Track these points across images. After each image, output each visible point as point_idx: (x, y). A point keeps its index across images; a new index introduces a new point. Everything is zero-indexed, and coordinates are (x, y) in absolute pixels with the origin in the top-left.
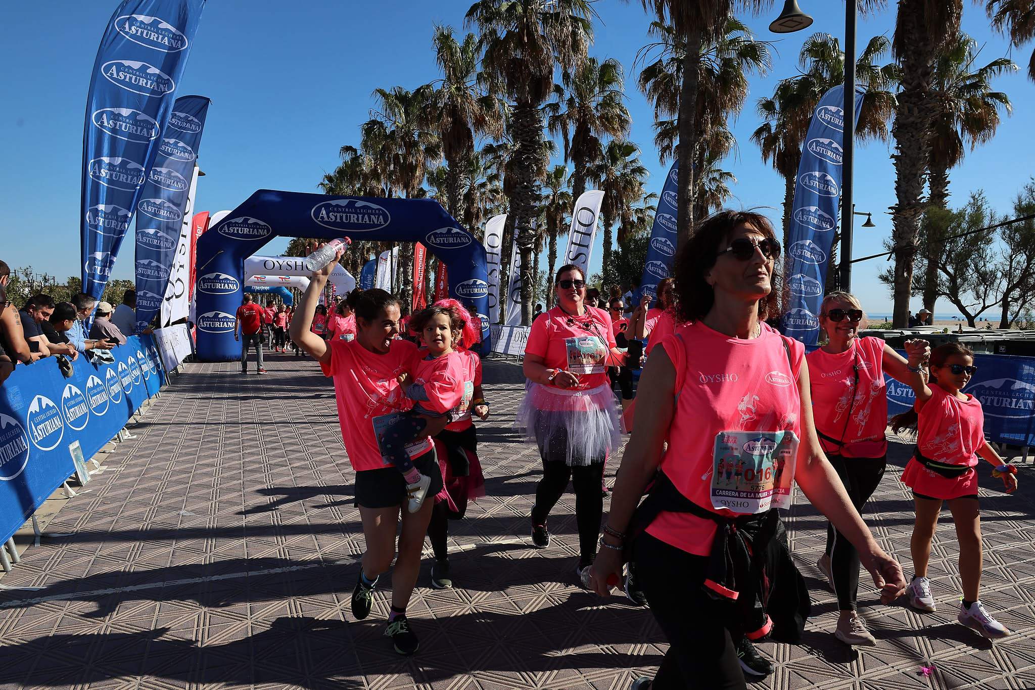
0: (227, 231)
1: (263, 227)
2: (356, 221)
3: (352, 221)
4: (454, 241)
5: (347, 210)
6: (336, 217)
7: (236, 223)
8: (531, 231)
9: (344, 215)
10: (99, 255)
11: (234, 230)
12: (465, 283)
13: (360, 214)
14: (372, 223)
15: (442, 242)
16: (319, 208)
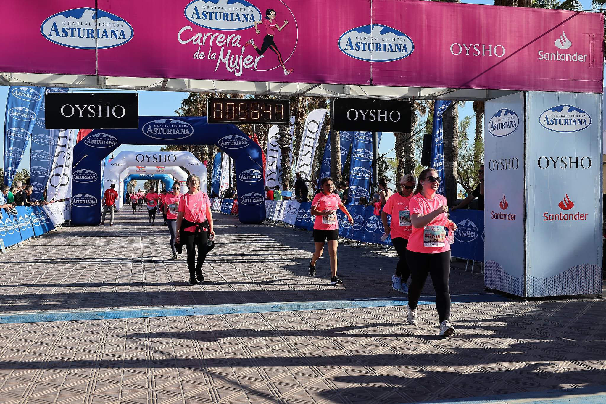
0: (90, 143)
1: (112, 140)
2: (171, 133)
3: (168, 133)
4: (237, 143)
5: (165, 126)
6: (158, 131)
7: (95, 137)
8: (287, 136)
9: (163, 129)
10: (10, 169)
11: (94, 142)
12: (245, 172)
13: (174, 128)
14: (181, 134)
15: (229, 145)
16: (147, 126)
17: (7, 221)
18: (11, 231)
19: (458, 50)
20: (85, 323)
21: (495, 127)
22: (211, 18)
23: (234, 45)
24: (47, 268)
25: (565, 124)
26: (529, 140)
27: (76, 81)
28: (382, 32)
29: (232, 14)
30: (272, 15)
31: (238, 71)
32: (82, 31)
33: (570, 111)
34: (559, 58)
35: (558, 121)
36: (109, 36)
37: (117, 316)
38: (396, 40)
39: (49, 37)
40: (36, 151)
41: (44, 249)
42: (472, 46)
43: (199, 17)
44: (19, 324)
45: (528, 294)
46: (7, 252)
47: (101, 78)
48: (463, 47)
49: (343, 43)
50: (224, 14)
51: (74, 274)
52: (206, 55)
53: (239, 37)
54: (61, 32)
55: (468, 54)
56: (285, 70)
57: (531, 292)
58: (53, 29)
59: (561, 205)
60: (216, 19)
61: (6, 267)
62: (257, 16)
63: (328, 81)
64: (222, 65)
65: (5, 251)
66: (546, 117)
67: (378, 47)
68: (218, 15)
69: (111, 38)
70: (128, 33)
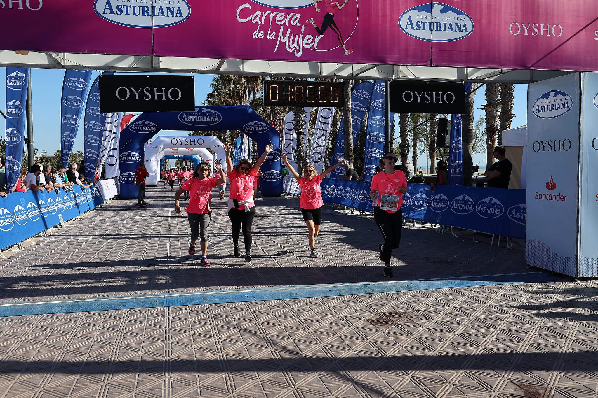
0: (134, 129)
1: (153, 126)
2: (203, 120)
3: (201, 120)
4: (258, 129)
5: (198, 114)
6: (192, 118)
7: (139, 124)
8: (301, 122)
9: (196, 117)
11: (138, 128)
13: (205, 116)
14: (211, 121)
15: (252, 130)
16: (182, 115)
17: (65, 198)
18: (69, 207)
19: (517, 30)
20: (146, 312)
21: (541, 109)
23: (293, 24)
24: (103, 243)
26: (584, 121)
27: (131, 64)
28: (443, 11)
31: (298, 51)
32: (137, 8)
36: (166, 14)
37: (177, 303)
38: (456, 19)
39: (103, 15)
40: (88, 136)
41: (98, 223)
42: (531, 26)
44: (78, 314)
45: (580, 275)
46: (66, 226)
47: (155, 60)
48: (522, 27)
49: (404, 22)
51: (127, 250)
52: (266, 34)
53: (298, 15)
54: (115, 10)
55: (526, 34)
56: (345, 50)
57: (583, 273)
58: (107, 7)
61: (65, 243)
63: (388, 61)
64: (282, 44)
65: (64, 225)
67: (438, 27)
69: (168, 16)
70: (185, 11)
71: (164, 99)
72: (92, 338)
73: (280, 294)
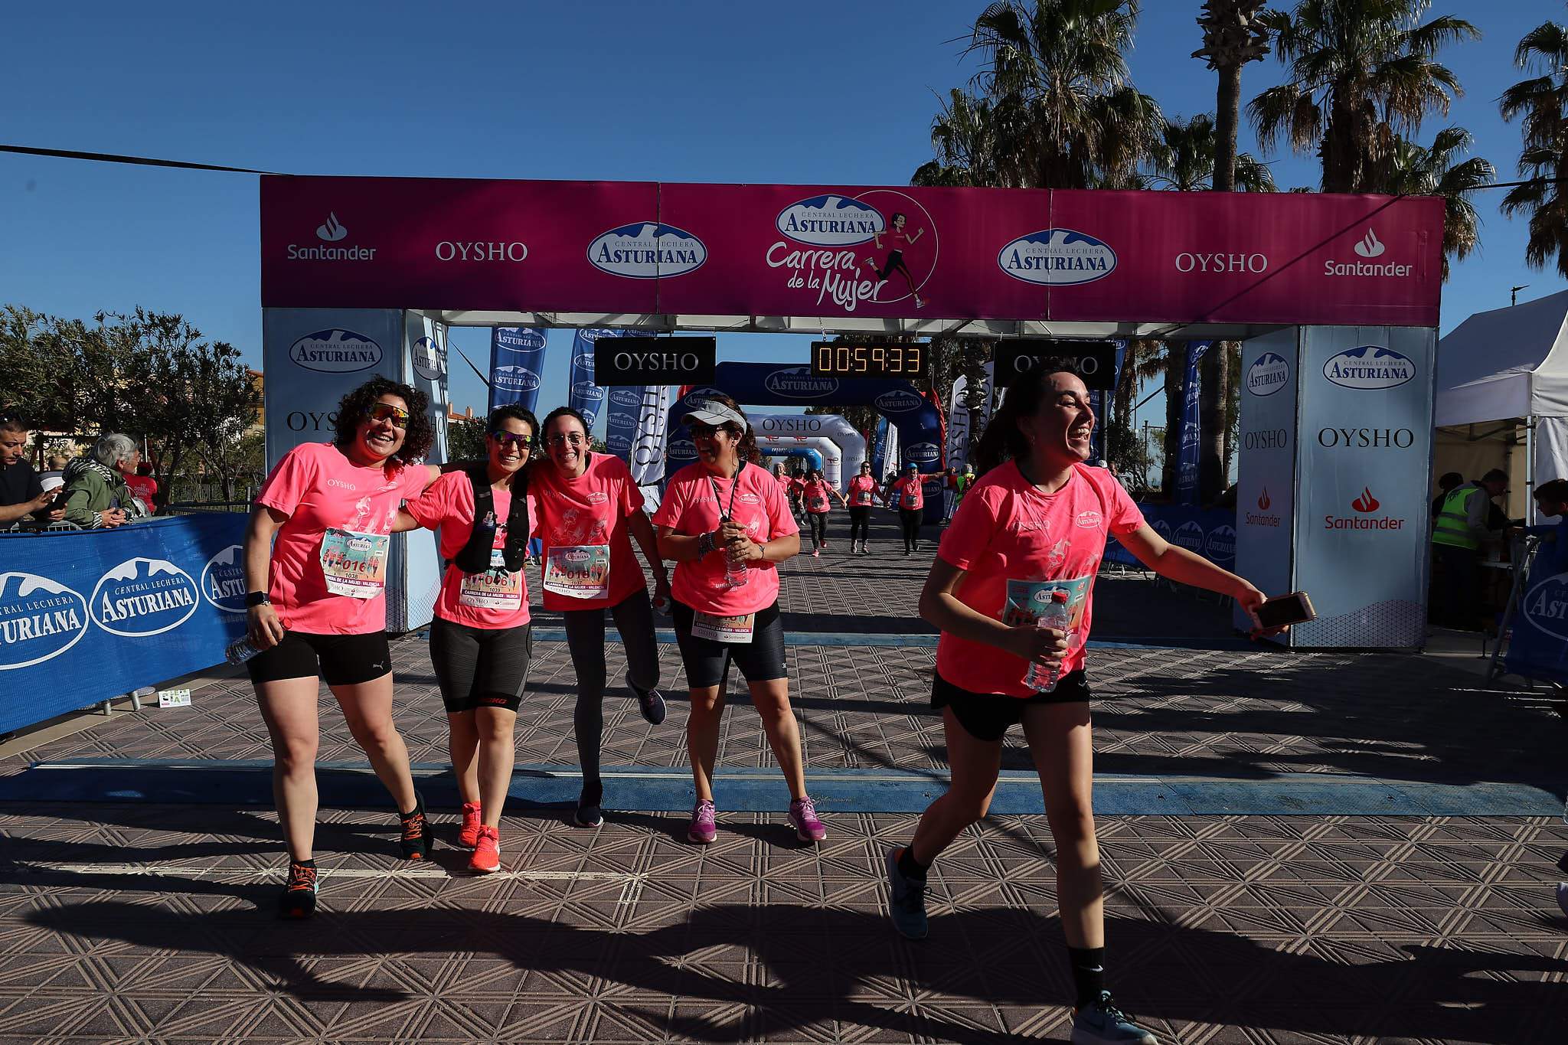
0: (692, 402)
2: (806, 389)
3: (802, 388)
4: (902, 404)
5: (798, 378)
6: (787, 385)
7: (699, 394)
8: (979, 392)
9: (799, 383)
11: (697, 401)
12: (914, 446)
14: (821, 389)
15: (890, 406)
16: (773, 377)
19: (1188, 264)
21: (1255, 381)
22: (813, 230)
23: (844, 267)
25: (1369, 377)
27: (638, 321)
28: (1067, 241)
29: (843, 223)
30: (900, 222)
31: (850, 303)
33: (1377, 355)
34: (1361, 271)
35: (1356, 373)
36: (675, 260)
38: (1088, 251)
39: (598, 264)
40: (615, 414)
42: (1212, 258)
43: (796, 229)
47: (669, 316)
48: (1197, 259)
49: (1006, 259)
50: (831, 223)
52: (806, 281)
53: (852, 255)
54: (612, 257)
55: (1204, 269)
56: (918, 301)
57: (1298, 640)
58: (603, 253)
59: (1357, 505)
60: (821, 230)
62: (879, 224)
63: (984, 313)
64: (828, 295)
66: (1336, 365)
67: (1060, 263)
68: (824, 224)
69: (678, 262)
70: (700, 254)
71: (675, 368)
72: (564, 663)
73: (821, 639)
